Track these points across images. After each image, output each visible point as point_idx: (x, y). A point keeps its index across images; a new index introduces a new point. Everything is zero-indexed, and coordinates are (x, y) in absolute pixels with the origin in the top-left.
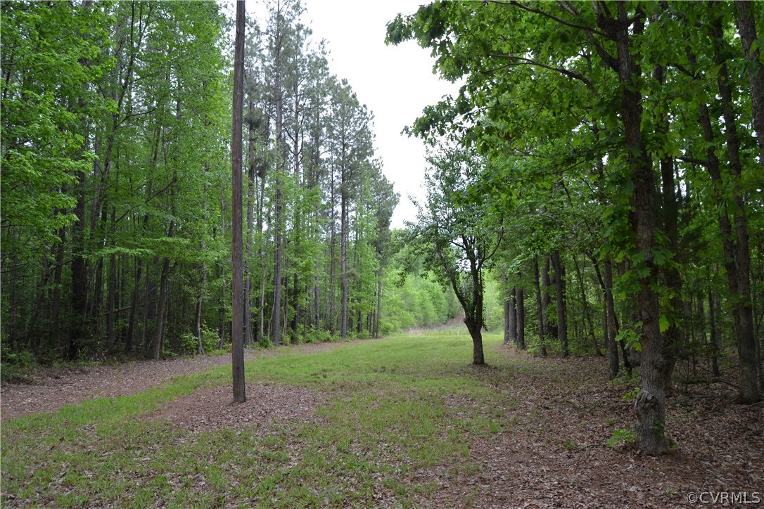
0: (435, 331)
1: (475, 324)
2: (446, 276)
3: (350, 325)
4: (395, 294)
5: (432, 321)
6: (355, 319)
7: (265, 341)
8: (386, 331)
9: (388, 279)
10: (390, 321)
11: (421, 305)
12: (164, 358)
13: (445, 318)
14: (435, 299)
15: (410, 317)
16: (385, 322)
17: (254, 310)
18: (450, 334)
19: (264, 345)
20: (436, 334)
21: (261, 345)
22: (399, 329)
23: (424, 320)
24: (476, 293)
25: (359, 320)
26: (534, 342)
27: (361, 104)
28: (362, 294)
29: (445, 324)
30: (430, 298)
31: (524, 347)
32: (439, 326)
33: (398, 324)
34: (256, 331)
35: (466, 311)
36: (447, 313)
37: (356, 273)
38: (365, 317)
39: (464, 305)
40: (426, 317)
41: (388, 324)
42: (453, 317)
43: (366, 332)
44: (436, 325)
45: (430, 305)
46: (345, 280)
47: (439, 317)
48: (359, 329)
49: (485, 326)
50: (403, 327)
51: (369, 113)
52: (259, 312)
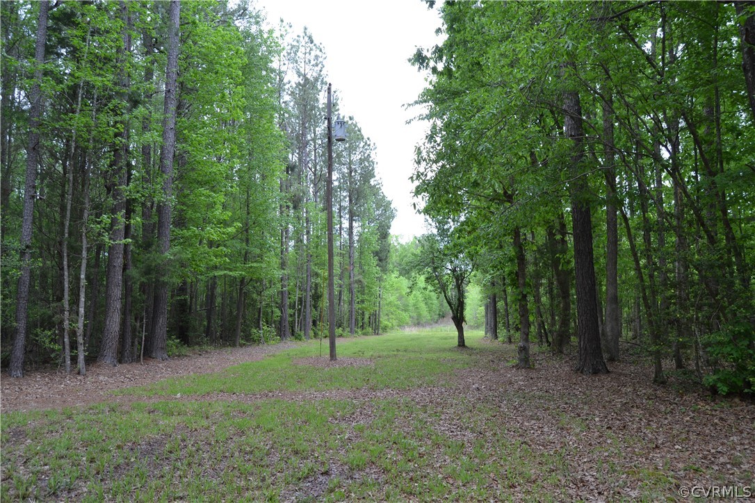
0: (428, 329)
1: (459, 320)
2: (439, 288)
3: (357, 324)
4: (392, 296)
5: (424, 320)
6: (360, 319)
7: (300, 335)
8: (385, 329)
9: (387, 283)
10: (388, 320)
11: (414, 305)
12: (241, 346)
13: (436, 317)
14: (427, 300)
15: (405, 316)
16: (384, 321)
17: (291, 311)
18: (441, 331)
19: (298, 338)
20: (429, 332)
21: (296, 338)
22: (396, 327)
23: (417, 319)
24: (459, 299)
25: (363, 319)
26: (502, 333)
27: (365, 137)
28: (366, 297)
29: (436, 323)
30: (423, 299)
31: (496, 337)
32: (431, 325)
33: (395, 322)
34: (293, 328)
35: (453, 311)
36: (438, 312)
37: (362, 280)
38: (367, 316)
39: (451, 308)
40: (419, 315)
41: (386, 322)
42: (443, 317)
43: (370, 330)
44: (428, 324)
45: (422, 305)
46: (353, 285)
47: (431, 316)
48: (362, 327)
49: (465, 321)
50: (399, 326)
51: (372, 145)
52: (294, 314)
